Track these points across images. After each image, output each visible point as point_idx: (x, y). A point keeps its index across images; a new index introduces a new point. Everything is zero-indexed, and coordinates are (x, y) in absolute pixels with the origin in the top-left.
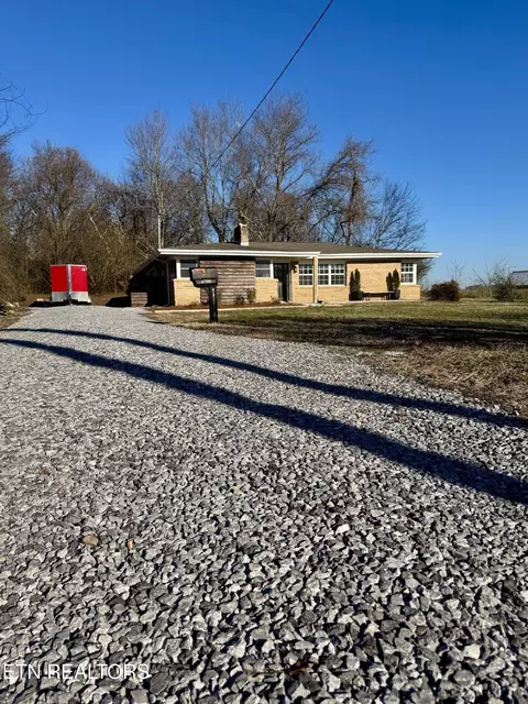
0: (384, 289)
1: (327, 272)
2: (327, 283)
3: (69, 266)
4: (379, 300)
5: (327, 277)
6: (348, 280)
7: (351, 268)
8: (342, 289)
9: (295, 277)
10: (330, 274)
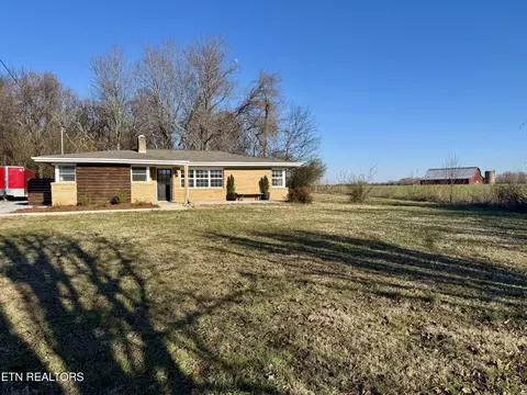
0: (258, 191)
1: (206, 176)
2: (207, 185)
3: (7, 167)
4: (253, 200)
5: (207, 181)
6: (226, 184)
7: (227, 173)
8: (220, 191)
9: (176, 181)
10: (209, 179)
